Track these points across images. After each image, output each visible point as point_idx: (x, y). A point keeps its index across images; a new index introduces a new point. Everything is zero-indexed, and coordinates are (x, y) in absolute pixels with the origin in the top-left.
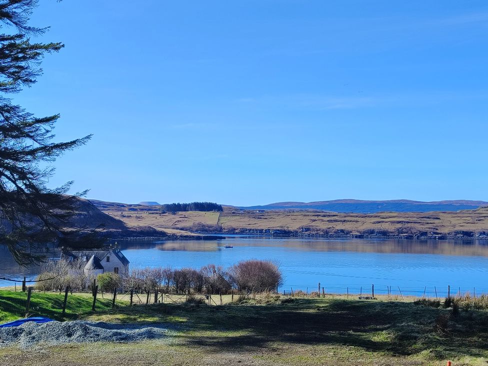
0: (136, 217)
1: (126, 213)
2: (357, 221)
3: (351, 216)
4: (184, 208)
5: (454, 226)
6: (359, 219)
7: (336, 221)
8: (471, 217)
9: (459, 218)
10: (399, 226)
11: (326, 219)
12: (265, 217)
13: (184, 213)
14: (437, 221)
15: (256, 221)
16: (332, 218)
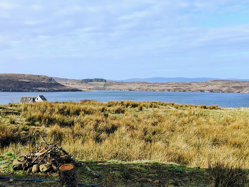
0: (72, 84)
1: (68, 83)
2: (159, 86)
3: (157, 84)
4: (91, 81)
5: (197, 88)
6: (160, 85)
7: (151, 86)
8: (204, 84)
9: (199, 85)
10: (175, 88)
11: (147, 85)
12: (123, 84)
13: (91, 83)
14: (190, 86)
15: (119, 86)
16: (149, 85)
